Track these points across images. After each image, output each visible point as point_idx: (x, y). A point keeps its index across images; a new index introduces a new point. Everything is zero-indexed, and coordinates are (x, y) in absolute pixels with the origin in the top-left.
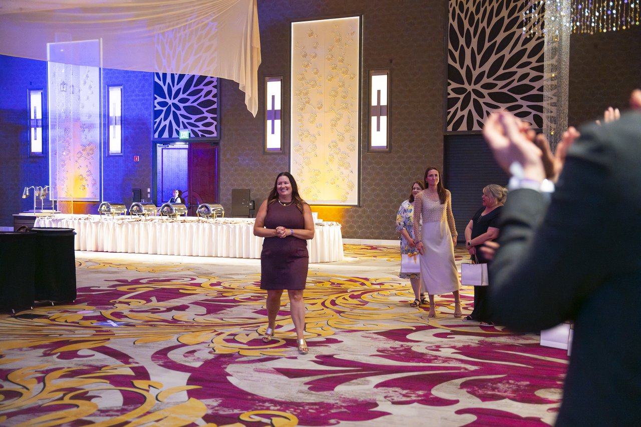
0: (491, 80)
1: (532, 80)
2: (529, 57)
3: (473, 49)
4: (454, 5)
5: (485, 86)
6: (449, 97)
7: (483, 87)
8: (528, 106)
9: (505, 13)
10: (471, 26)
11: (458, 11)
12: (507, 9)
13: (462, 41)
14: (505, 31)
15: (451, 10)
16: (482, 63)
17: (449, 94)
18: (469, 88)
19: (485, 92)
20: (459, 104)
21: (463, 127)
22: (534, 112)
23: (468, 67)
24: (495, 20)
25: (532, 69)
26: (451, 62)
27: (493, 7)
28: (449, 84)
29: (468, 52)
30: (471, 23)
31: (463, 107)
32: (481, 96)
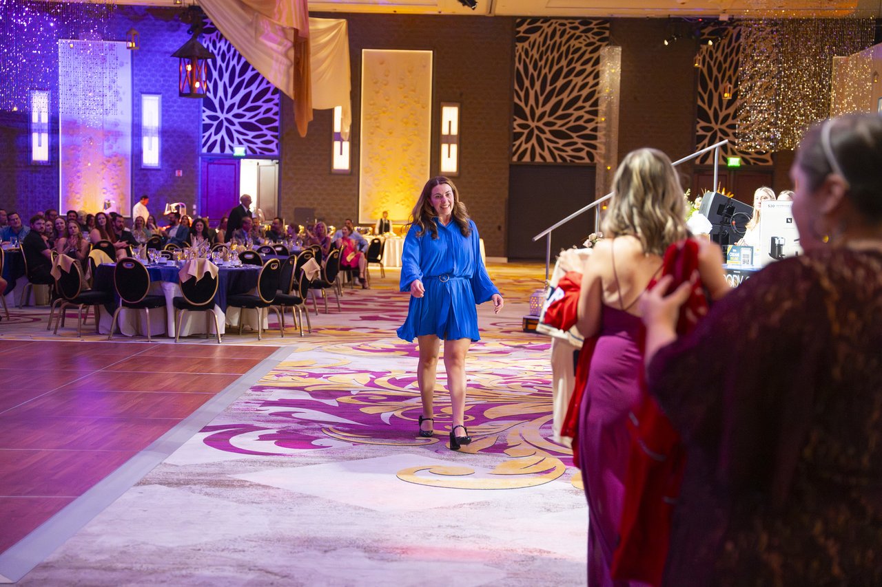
0: (551, 119)
1: (586, 122)
2: (584, 102)
3: (536, 92)
4: (520, 50)
5: (546, 124)
6: (515, 131)
7: (545, 124)
8: (583, 144)
9: (564, 62)
10: (535, 70)
11: (523, 56)
12: (566, 59)
13: (527, 83)
14: (564, 78)
15: (517, 54)
16: (543, 105)
17: (515, 129)
18: (533, 124)
19: (546, 129)
20: (523, 138)
21: (527, 159)
22: (587, 149)
23: (532, 106)
24: (555, 68)
25: (587, 112)
26: (516, 100)
27: (554, 58)
28: (515, 120)
29: (532, 93)
30: (535, 68)
31: (527, 141)
32: (543, 132)
